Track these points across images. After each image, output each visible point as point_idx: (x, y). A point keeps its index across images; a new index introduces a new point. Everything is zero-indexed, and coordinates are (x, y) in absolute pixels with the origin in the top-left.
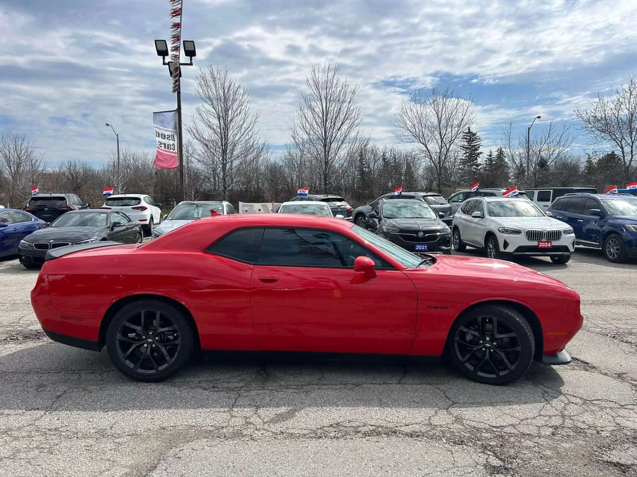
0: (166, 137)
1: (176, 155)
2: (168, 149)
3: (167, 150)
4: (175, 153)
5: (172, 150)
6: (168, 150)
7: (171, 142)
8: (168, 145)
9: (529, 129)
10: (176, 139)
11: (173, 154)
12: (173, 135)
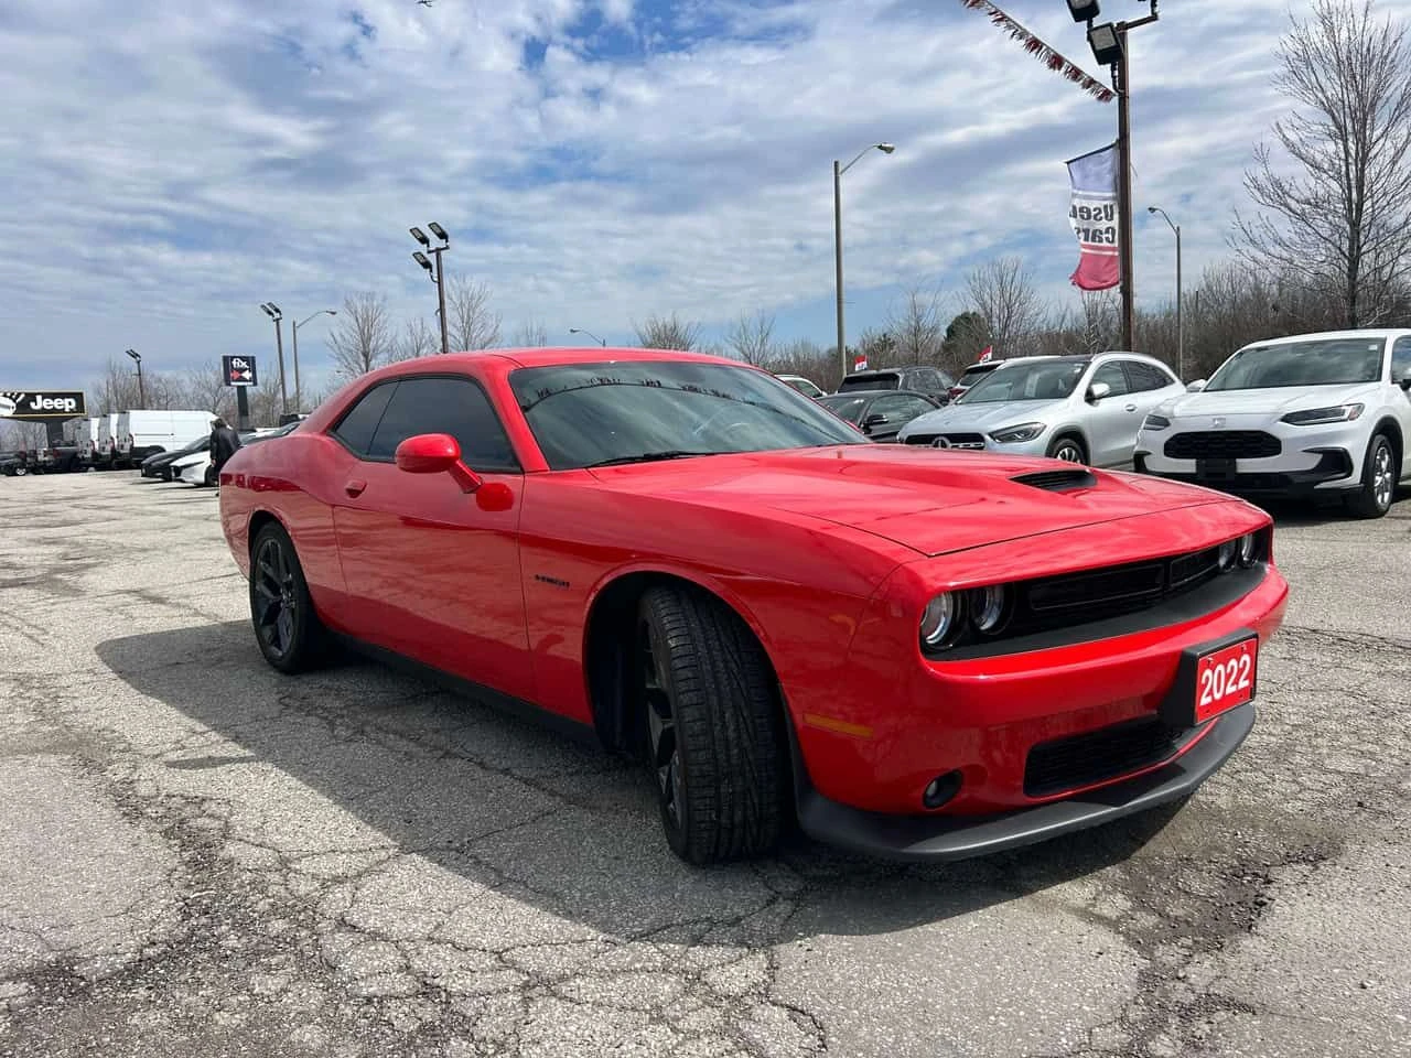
0: (1093, 213)
1: (1117, 254)
2: (1093, 240)
3: (1090, 243)
4: (1113, 249)
5: (1105, 244)
6: (1094, 244)
7: (1103, 225)
8: (1095, 231)
10: (1116, 216)
11: (1110, 253)
12: (1111, 207)
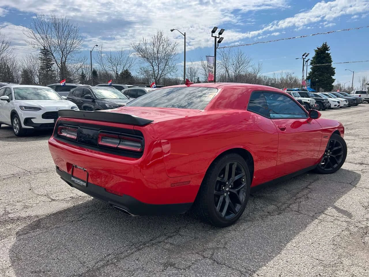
9: (91, 52)
